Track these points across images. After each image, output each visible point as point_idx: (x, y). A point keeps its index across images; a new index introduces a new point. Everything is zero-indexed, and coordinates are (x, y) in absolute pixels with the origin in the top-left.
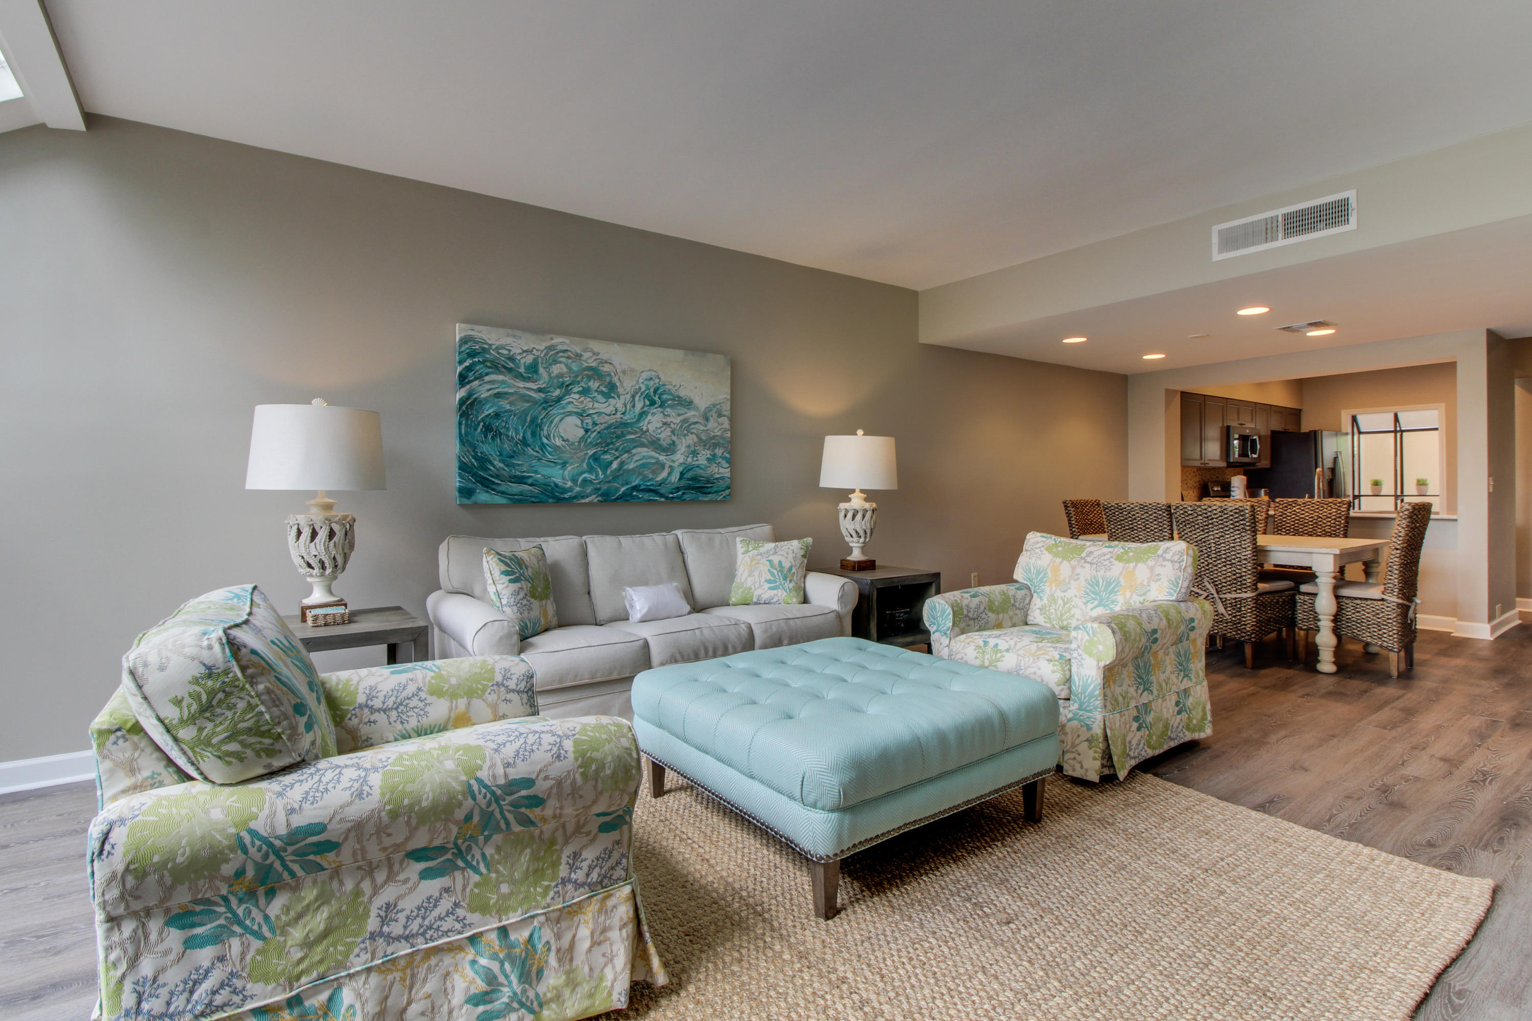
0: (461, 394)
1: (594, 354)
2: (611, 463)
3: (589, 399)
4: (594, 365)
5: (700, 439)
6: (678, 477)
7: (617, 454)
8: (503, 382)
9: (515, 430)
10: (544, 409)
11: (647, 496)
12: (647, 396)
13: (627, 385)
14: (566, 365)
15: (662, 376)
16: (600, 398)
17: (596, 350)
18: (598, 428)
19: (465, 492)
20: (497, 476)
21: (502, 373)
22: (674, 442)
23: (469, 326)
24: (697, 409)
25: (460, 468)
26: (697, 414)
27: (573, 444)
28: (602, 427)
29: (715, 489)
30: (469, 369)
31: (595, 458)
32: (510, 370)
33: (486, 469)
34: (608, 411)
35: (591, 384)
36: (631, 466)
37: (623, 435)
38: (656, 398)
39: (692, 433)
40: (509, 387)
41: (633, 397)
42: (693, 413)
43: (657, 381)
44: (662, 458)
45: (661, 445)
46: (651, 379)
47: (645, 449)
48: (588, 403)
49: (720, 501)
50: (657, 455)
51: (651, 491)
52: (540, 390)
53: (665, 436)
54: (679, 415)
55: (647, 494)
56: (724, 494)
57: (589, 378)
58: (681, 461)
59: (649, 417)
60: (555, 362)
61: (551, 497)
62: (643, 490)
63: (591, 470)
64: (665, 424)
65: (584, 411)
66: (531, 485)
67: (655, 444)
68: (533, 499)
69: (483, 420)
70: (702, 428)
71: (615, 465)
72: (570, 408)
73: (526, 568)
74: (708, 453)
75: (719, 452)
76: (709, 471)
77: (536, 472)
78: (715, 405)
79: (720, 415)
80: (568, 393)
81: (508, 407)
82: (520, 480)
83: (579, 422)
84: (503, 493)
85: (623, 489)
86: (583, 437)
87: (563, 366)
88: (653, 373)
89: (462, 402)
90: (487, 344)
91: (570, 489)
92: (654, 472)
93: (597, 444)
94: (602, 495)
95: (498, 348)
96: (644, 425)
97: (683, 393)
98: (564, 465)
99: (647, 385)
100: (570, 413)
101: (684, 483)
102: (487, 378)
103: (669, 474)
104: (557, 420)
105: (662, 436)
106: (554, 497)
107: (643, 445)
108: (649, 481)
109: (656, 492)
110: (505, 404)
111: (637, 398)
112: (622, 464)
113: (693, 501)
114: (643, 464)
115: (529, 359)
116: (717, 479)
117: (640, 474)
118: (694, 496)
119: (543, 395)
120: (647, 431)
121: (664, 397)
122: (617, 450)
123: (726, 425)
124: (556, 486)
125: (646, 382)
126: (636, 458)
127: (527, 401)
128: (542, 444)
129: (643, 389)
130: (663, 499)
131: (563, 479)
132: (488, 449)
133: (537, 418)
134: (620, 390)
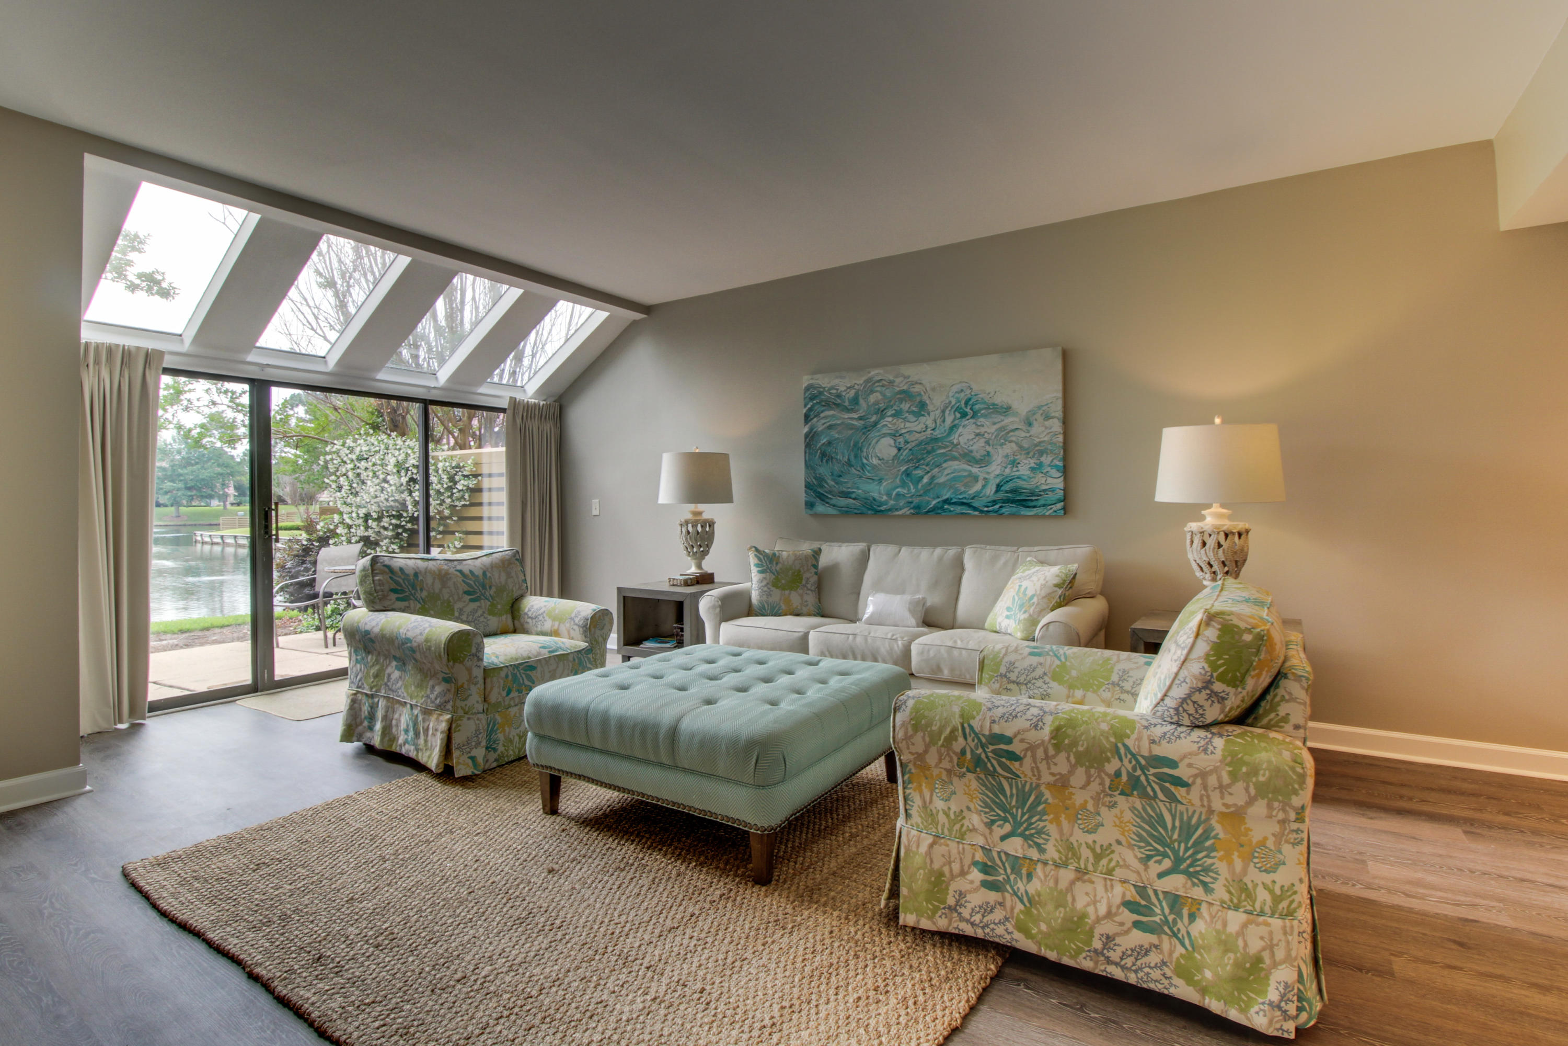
0: (806, 429)
1: (905, 378)
2: (922, 477)
3: (900, 420)
4: (905, 388)
5: (1021, 447)
6: (994, 489)
7: (928, 469)
8: (833, 416)
9: (842, 454)
10: (864, 433)
11: (959, 509)
12: (958, 409)
13: (936, 402)
14: (881, 393)
15: (974, 386)
16: (911, 418)
17: (906, 374)
18: (909, 446)
19: (810, 505)
20: (830, 492)
21: (832, 409)
22: (988, 452)
23: (810, 377)
24: (1016, 414)
25: (806, 487)
26: (1017, 419)
27: (887, 462)
28: (913, 444)
29: (1041, 502)
30: (810, 410)
31: (908, 474)
32: (837, 405)
33: (822, 487)
34: (918, 428)
35: (902, 406)
36: (942, 480)
37: (933, 450)
38: (968, 410)
39: (1011, 442)
40: (838, 419)
41: (943, 412)
42: (1010, 419)
43: (968, 392)
44: (975, 470)
45: (973, 458)
46: (962, 391)
47: (956, 462)
48: (900, 424)
49: (1049, 516)
50: (970, 468)
51: (963, 504)
52: (860, 418)
53: (978, 447)
54: (994, 424)
55: (959, 508)
56: (1055, 508)
57: (901, 401)
58: (998, 472)
59: (961, 429)
60: (872, 392)
61: (869, 509)
62: (955, 503)
63: (903, 484)
64: (977, 435)
65: (897, 431)
66: (854, 499)
67: (968, 457)
68: (856, 511)
69: (820, 448)
70: (1023, 434)
71: (925, 480)
72: (885, 430)
73: (777, 564)
74: (1032, 462)
75: (1046, 460)
76: (1034, 481)
77: (858, 488)
78: (1039, 407)
79: (1047, 417)
80: (883, 417)
81: (837, 436)
82: (846, 495)
83: (892, 442)
84: (834, 506)
85: (934, 502)
86: (896, 455)
87: (878, 394)
88: (964, 384)
89: (806, 436)
90: (821, 387)
91: (886, 503)
92: (966, 485)
93: (909, 461)
94: (914, 508)
95: (829, 389)
96: (955, 438)
97: (998, 400)
98: (880, 481)
99: (957, 398)
100: (885, 435)
101: (1001, 495)
102: (822, 415)
103: (984, 487)
104: (874, 442)
105: (974, 448)
106: (872, 509)
107: (954, 459)
108: (961, 493)
109: (969, 505)
110: (835, 434)
111: (947, 412)
112: (933, 478)
113: (1013, 516)
114: (954, 477)
115: (852, 392)
116: (1044, 491)
117: (951, 487)
118: (1014, 510)
119: (862, 422)
120: (959, 444)
121: (977, 407)
122: (927, 465)
123: (1057, 426)
124: (874, 499)
125: (957, 395)
126: (946, 472)
127: (851, 429)
128: (863, 464)
129: (953, 403)
130: (977, 513)
131: (880, 493)
132: (823, 471)
133: (858, 442)
134: (930, 408)
